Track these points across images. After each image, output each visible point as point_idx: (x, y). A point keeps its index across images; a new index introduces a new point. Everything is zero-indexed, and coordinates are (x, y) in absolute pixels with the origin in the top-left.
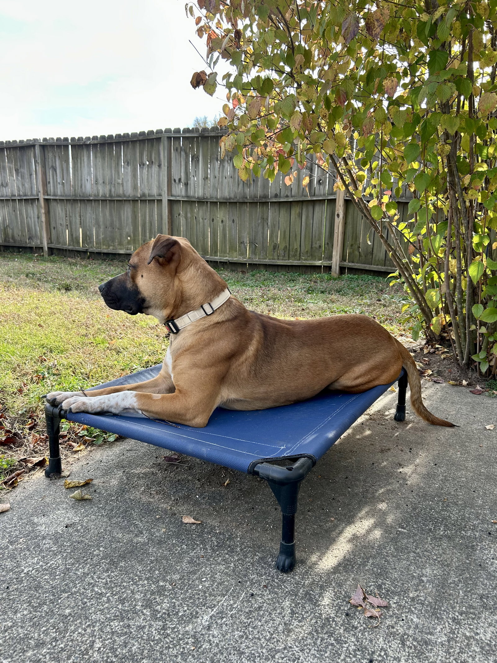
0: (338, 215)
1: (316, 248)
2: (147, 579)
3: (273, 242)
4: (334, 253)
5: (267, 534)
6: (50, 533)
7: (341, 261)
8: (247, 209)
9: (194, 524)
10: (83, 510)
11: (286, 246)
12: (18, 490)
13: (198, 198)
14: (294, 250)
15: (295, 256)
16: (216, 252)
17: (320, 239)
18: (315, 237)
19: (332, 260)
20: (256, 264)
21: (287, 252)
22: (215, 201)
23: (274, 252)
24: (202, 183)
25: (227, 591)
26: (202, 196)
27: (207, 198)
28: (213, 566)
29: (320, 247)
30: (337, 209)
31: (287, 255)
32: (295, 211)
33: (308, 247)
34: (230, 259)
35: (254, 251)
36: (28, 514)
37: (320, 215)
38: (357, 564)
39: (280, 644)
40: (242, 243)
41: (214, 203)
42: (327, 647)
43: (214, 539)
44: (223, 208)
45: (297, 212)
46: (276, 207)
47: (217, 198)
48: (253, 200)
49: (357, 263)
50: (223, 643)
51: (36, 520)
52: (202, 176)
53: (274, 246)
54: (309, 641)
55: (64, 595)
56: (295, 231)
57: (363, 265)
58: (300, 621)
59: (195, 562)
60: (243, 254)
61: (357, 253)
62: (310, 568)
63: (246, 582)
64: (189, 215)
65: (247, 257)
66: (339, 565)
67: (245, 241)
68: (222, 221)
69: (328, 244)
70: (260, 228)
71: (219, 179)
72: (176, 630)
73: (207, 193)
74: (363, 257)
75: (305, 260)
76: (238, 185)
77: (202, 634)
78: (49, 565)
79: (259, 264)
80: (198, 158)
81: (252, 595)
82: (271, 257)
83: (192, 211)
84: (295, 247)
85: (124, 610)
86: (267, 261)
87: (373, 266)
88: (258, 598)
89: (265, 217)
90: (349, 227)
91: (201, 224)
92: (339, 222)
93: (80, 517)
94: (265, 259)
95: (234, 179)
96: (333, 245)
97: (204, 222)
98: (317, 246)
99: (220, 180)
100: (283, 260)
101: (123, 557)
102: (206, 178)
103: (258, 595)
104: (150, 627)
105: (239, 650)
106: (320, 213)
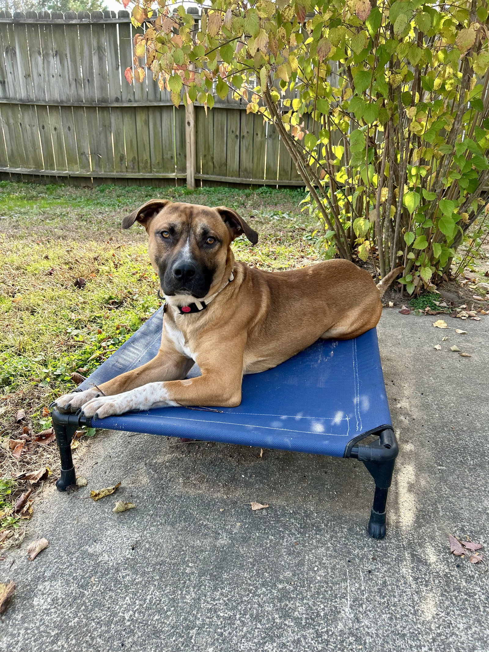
0: (189, 123)
1: (168, 159)
2: (263, 585)
3: (119, 152)
4: (188, 165)
5: (337, 501)
6: (120, 562)
7: (195, 173)
8: (85, 114)
9: (262, 509)
10: (135, 523)
11: (135, 157)
12: (39, 516)
13: (21, 100)
14: (144, 161)
15: (145, 168)
16: (52, 165)
17: (171, 149)
18: (166, 146)
19: (186, 172)
20: (102, 178)
21: (136, 164)
22: (44, 104)
23: (121, 164)
24: (23, 81)
25: (345, 574)
26: (26, 98)
27: (32, 101)
28: (313, 551)
29: (172, 158)
30: (186, 116)
31: (136, 167)
32: (141, 117)
33: (159, 158)
34: (71, 173)
35: (98, 163)
36: (74, 544)
37: (169, 123)
38: (432, 512)
39: (426, 614)
40: (82, 154)
41: (42, 107)
42: (464, 603)
43: (293, 520)
44: (55, 113)
45: (143, 119)
46: (119, 113)
47: (45, 101)
48: (91, 104)
49: (212, 174)
50: (381, 632)
51: (90, 550)
52: (22, 74)
53: (121, 157)
54: (447, 603)
55: (191, 632)
56: (143, 140)
57: (218, 177)
58: (426, 586)
59: (294, 551)
60: (85, 166)
61: (211, 164)
62: (397, 527)
63: (354, 559)
64: (11, 121)
65: (91, 170)
66: (418, 517)
67: (86, 152)
68: (55, 129)
69: (180, 154)
70: (102, 136)
71: (44, 78)
72: (330, 633)
73: (31, 94)
74: (218, 168)
75: (157, 172)
76: (70, 85)
77: (357, 629)
78: (148, 601)
79: (105, 178)
80: (14, 49)
81: (370, 572)
82: (119, 170)
83: (15, 117)
84: (145, 158)
85: (267, 629)
86: (115, 174)
87: (227, 177)
88: (376, 573)
89: (107, 124)
90: (201, 136)
91: (29, 132)
92: (190, 131)
93: (138, 533)
94: (113, 171)
95: (64, 78)
96: (185, 156)
97: (32, 129)
98: (169, 156)
99: (47, 79)
100: (132, 172)
101: (220, 568)
102: (27, 76)
103: (374, 570)
104: (305, 639)
105: (399, 633)
106: (169, 120)
